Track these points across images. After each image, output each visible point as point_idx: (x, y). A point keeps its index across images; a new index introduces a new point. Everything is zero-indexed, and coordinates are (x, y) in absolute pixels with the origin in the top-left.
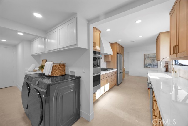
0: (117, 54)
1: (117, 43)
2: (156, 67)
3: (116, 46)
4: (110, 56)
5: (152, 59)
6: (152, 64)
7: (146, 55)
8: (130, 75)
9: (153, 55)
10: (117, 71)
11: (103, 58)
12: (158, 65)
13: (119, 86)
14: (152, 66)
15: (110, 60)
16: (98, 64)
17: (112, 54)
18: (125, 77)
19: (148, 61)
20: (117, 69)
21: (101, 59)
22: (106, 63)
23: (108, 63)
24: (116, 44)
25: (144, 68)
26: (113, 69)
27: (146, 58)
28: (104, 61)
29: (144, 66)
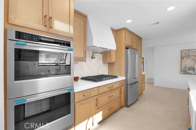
0: (126, 48)
1: (125, 29)
5: (195, 58)
6: (195, 67)
7: (184, 51)
8: (155, 85)
10: (126, 80)
13: (130, 108)
15: (113, 60)
17: (115, 49)
18: (144, 90)
20: (126, 76)
23: (110, 65)
24: (124, 31)
25: (181, 73)
26: (117, 76)
27: (184, 57)
28: (103, 62)
29: (181, 70)
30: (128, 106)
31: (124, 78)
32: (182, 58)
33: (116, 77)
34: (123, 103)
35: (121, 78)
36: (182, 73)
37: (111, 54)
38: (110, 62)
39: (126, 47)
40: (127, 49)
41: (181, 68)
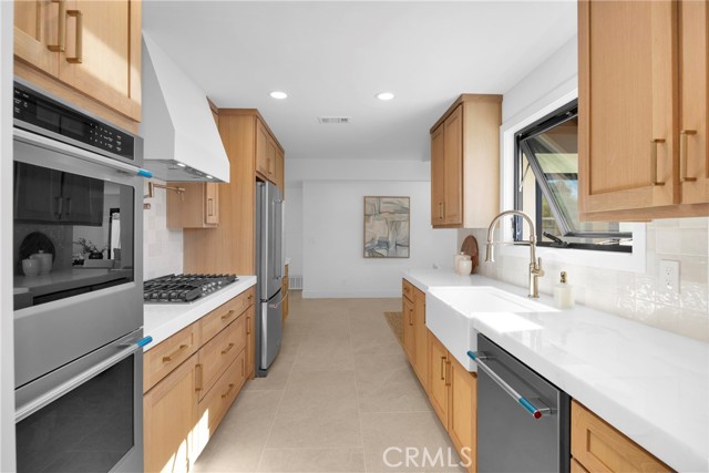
0: (258, 180)
1: (253, 114)
2: (404, 252)
3: (248, 129)
4: (212, 191)
5: (390, 217)
6: (390, 239)
7: (370, 200)
8: (304, 295)
9: (395, 201)
10: (259, 286)
11: (159, 197)
12: (408, 246)
13: (269, 375)
14: (392, 248)
15: (213, 219)
16: (116, 244)
17: (226, 179)
19: (379, 229)
20: (259, 274)
21: (147, 206)
22: (180, 237)
23: (195, 236)
24: (251, 120)
25: (365, 257)
26: (234, 276)
27: (369, 216)
28: (168, 226)
29: (365, 249)
30: (261, 372)
31: (253, 280)
32: (366, 216)
33: (231, 279)
34: (251, 367)
35: (246, 282)
36: (367, 255)
37: (209, 197)
38: (204, 226)
39: (256, 174)
40: (259, 183)
41: (365, 244)
